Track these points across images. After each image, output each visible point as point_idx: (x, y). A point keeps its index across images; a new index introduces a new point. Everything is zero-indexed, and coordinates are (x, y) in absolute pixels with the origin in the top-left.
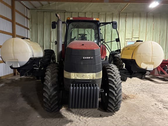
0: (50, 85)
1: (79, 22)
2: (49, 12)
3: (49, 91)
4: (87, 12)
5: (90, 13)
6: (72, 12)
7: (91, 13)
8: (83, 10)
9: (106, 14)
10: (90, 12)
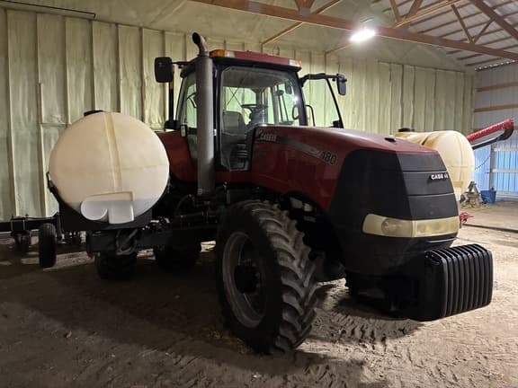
0: (299, 266)
1: (251, 66)
2: (28, 11)
3: (302, 286)
4: (168, 31)
5: (179, 35)
6: (117, 24)
7: (182, 35)
8: (154, 22)
9: (225, 42)
10: (177, 32)
